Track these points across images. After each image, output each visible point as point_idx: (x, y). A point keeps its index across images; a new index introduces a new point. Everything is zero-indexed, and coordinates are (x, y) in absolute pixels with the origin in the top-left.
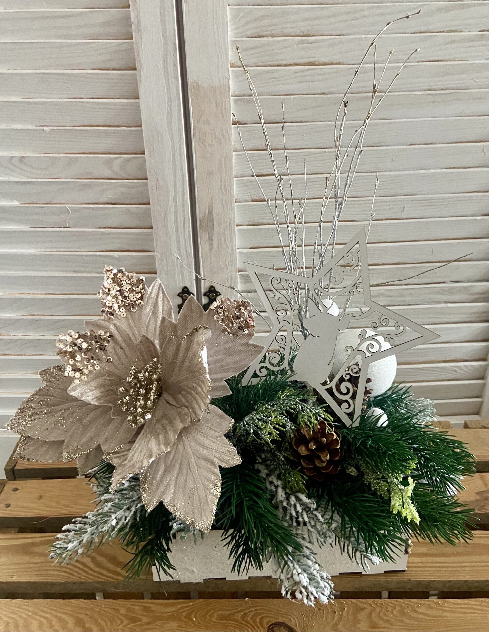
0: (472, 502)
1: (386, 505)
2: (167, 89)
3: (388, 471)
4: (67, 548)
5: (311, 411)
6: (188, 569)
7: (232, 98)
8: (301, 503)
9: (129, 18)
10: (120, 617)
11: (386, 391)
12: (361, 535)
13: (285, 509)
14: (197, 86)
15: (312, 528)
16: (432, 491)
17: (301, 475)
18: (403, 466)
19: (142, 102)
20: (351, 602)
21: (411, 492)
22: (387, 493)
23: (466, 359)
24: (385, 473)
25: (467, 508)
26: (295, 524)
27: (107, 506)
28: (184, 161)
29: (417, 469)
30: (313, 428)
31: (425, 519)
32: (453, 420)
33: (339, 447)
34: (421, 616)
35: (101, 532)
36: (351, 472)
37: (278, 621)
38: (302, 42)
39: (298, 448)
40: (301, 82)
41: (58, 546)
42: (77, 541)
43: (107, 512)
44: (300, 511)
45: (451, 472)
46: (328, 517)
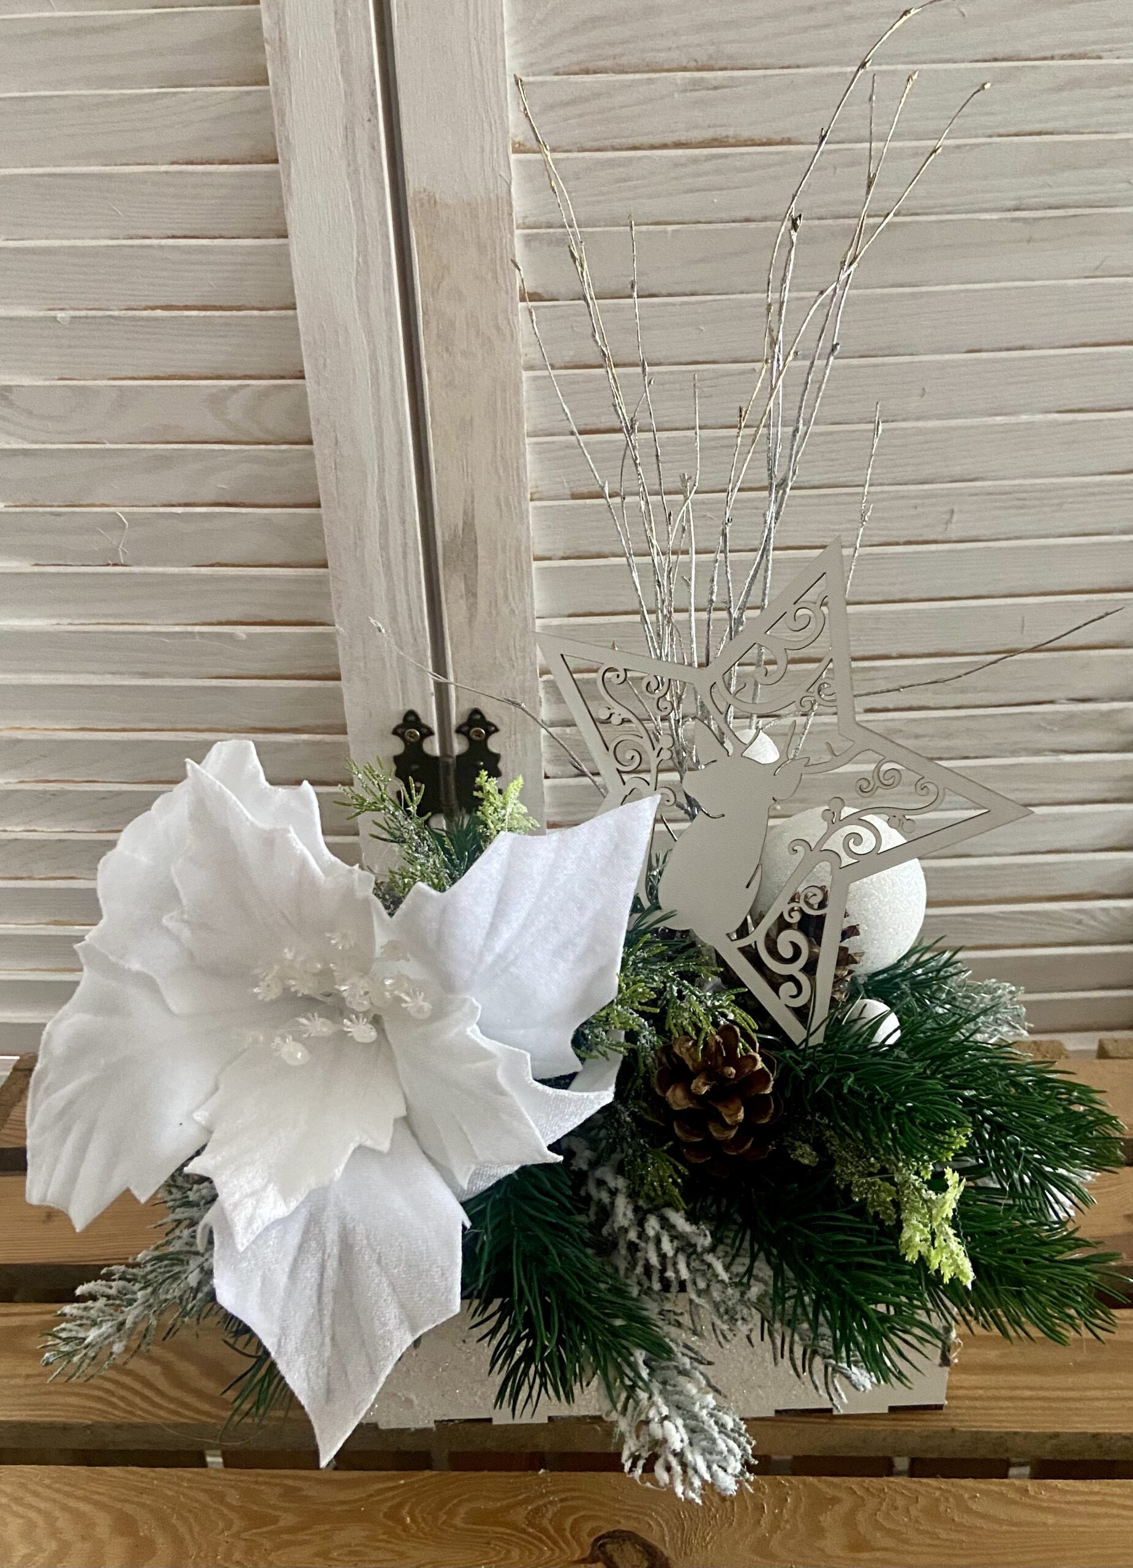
0: (1114, 1237)
1: (888, 1241)
2: (356, 210)
3: (896, 1155)
4: (84, 1339)
5: (701, 1002)
6: (395, 1395)
7: (517, 232)
8: (674, 1233)
9: (259, 28)
10: (225, 1511)
11: (899, 961)
12: (825, 1315)
13: (633, 1247)
14: (429, 202)
15: (699, 1296)
16: (1009, 1208)
17: (671, 1163)
18: (936, 1142)
19: (296, 245)
20: (804, 1484)
21: (954, 1206)
22: (891, 1211)
23: (1106, 891)
24: (888, 1161)
25: (1101, 1250)
26: (657, 1286)
27: (179, 1237)
28: (402, 393)
29: (969, 1151)
30: (706, 1043)
31: (989, 1277)
32: (1072, 1042)
33: (768, 1091)
34: (979, 1522)
35: (166, 1300)
36: (802, 1156)
37: (618, 1527)
38: (696, 85)
39: (665, 1092)
40: (691, 191)
41: (64, 1335)
42: (110, 1324)
43: (179, 1253)
44: (670, 1253)
45: (1058, 1161)
46: (742, 1270)
